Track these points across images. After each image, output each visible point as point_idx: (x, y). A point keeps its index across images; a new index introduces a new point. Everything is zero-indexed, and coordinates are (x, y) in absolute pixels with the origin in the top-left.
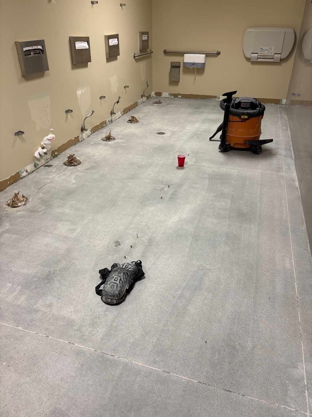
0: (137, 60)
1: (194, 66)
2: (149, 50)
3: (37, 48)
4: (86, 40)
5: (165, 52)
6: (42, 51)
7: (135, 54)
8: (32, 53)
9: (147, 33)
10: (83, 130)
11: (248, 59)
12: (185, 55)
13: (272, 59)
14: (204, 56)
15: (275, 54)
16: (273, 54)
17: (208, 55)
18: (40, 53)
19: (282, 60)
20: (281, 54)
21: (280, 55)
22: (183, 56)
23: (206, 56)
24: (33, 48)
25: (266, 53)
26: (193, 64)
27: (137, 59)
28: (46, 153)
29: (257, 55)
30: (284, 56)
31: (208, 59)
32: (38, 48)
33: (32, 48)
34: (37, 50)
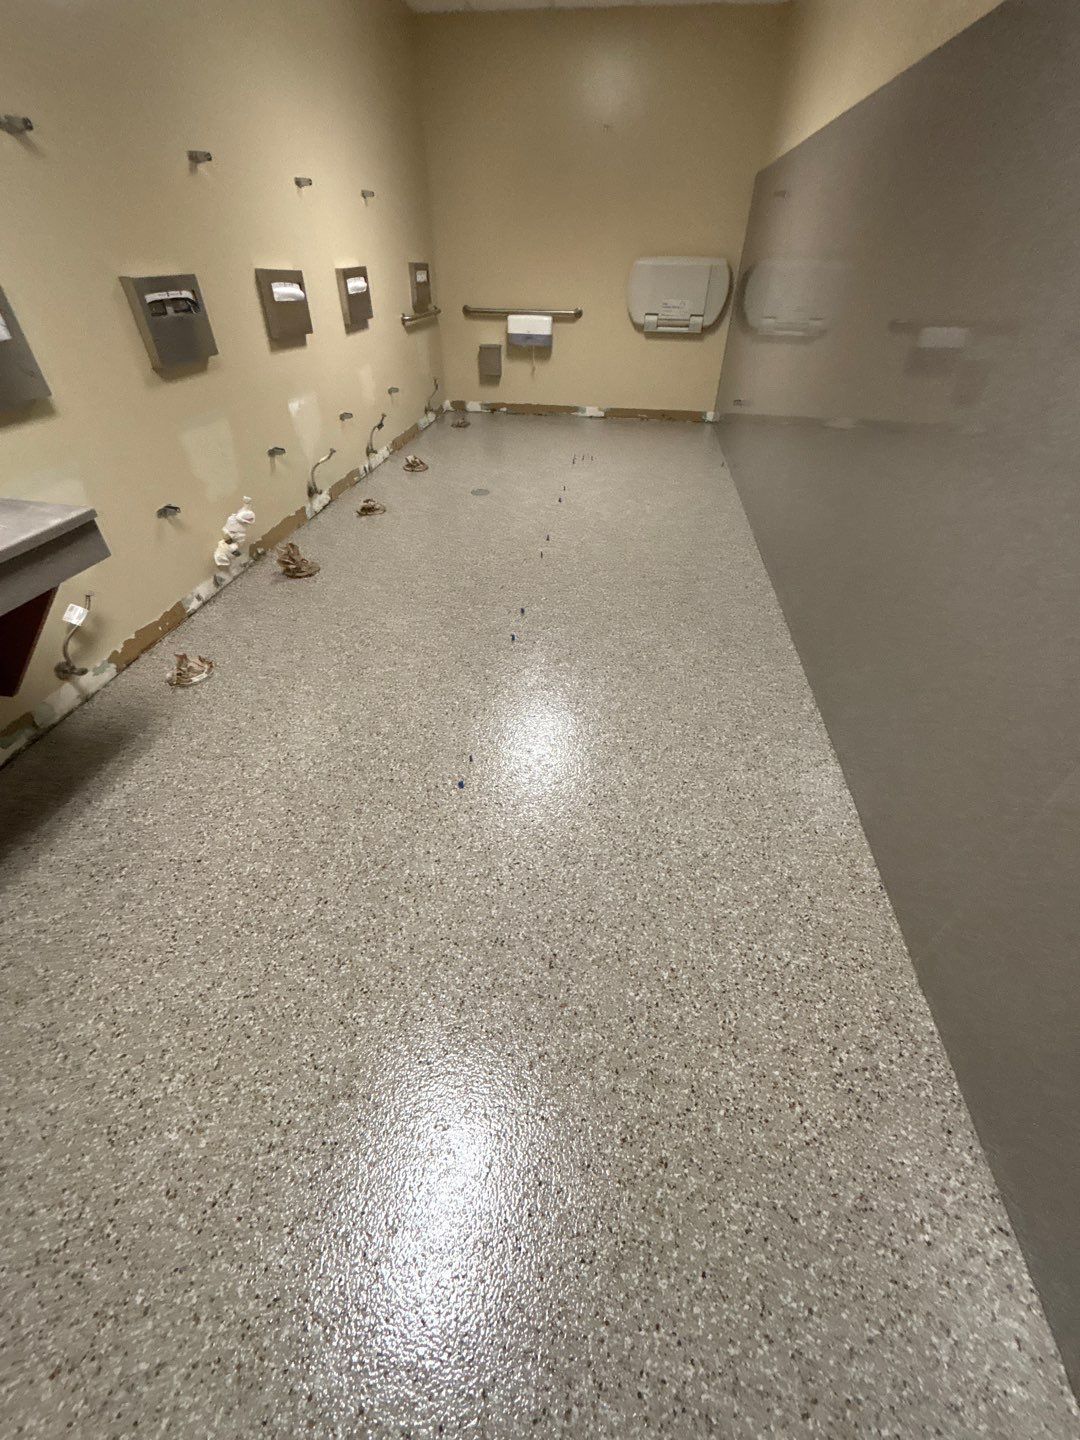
0: (410, 330)
1: (529, 342)
2: (431, 307)
3: (179, 296)
4: (296, 277)
5: (467, 311)
6: (195, 305)
7: (404, 315)
8: (170, 310)
9: (423, 267)
10: (312, 492)
11: (639, 328)
12: (511, 318)
13: (687, 326)
14: (548, 319)
15: (692, 315)
16: (687, 317)
17: (557, 318)
18: (190, 310)
19: (707, 330)
20: (702, 316)
21: (701, 318)
22: (506, 319)
23: (554, 321)
24: (171, 297)
25: (675, 314)
26: (529, 337)
27: (411, 326)
28: (236, 553)
29: (655, 318)
30: (709, 321)
31: (559, 325)
32: (182, 296)
33: (166, 297)
34: (181, 303)
